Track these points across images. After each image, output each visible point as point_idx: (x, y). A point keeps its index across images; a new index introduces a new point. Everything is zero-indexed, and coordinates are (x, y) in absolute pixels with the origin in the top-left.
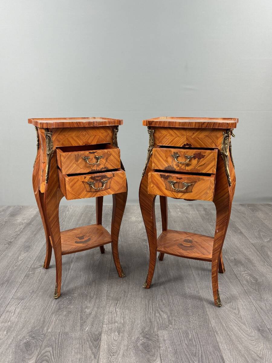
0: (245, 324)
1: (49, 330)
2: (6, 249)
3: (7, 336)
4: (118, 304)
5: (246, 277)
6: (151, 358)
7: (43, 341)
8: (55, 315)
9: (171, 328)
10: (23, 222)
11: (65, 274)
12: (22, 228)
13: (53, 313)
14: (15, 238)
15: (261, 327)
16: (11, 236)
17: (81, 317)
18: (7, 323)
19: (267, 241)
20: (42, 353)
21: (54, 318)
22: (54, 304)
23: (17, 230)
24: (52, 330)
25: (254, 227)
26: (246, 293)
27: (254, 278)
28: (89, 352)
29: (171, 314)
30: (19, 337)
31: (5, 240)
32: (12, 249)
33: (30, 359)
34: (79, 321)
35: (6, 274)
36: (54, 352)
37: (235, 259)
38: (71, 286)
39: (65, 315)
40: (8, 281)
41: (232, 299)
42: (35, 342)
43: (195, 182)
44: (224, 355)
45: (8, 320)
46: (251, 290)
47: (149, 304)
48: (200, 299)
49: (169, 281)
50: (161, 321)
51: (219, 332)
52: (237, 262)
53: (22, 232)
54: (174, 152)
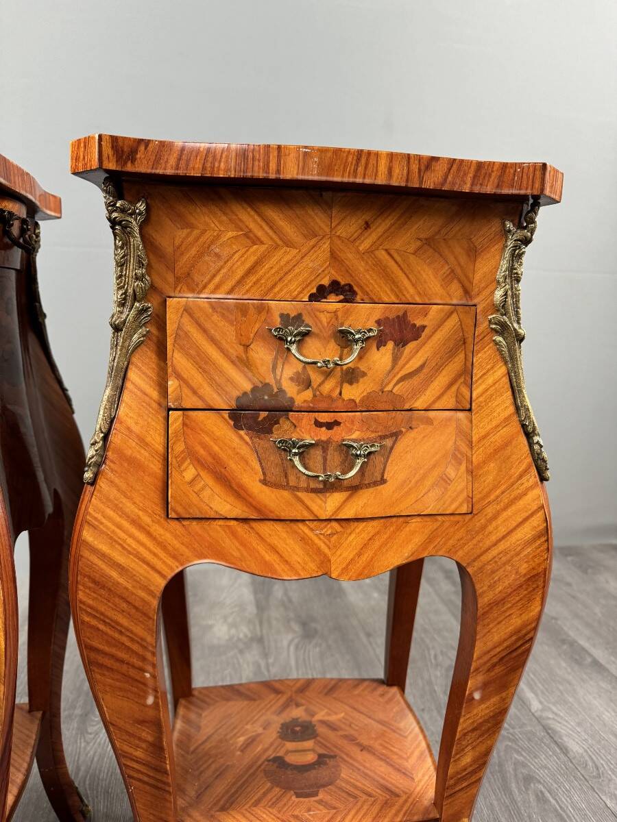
43: (396, 435)
54: (282, 316)
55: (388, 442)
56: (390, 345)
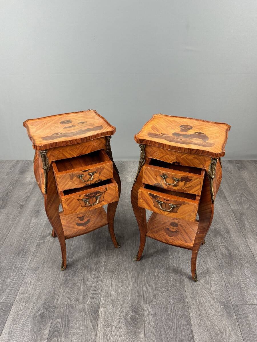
0: (214, 300)
1: (59, 302)
2: (19, 214)
3: (26, 307)
4: (113, 277)
5: (222, 249)
6: (137, 331)
7: (54, 313)
8: (63, 288)
9: (154, 302)
10: (32, 181)
11: (70, 244)
12: (31, 189)
13: (61, 285)
14: (26, 200)
15: (227, 303)
16: (22, 198)
17: (84, 290)
18: (25, 295)
19: (246, 208)
20: (54, 324)
21: (62, 290)
22: (61, 275)
23: (27, 191)
24: (61, 302)
25: (237, 191)
26: (220, 267)
27: (229, 251)
28: (90, 324)
29: (156, 288)
30: (35, 309)
31: (17, 203)
32: (24, 213)
33: (45, 329)
34: (82, 293)
35: (21, 242)
36: (63, 323)
37: (215, 229)
38: (75, 257)
39: (71, 288)
40: (23, 250)
41: (207, 273)
42: (48, 313)
43: (181, 205)
44: (193, 329)
45: (26, 291)
46: (225, 264)
47: (138, 277)
48: (181, 273)
49: (157, 253)
50: (147, 296)
51: (192, 307)
52: (217, 233)
53: (31, 193)
54: (163, 173)
55: (179, 206)
56: (184, 182)
